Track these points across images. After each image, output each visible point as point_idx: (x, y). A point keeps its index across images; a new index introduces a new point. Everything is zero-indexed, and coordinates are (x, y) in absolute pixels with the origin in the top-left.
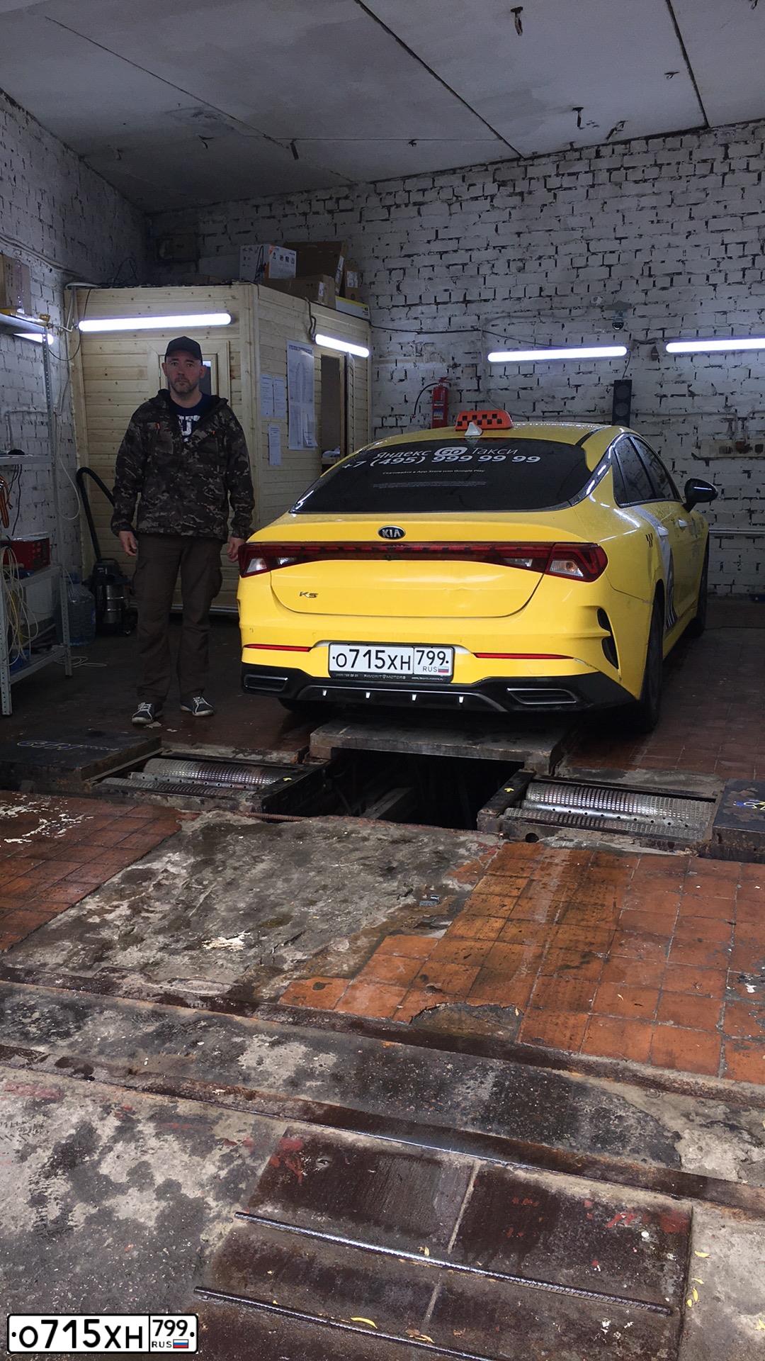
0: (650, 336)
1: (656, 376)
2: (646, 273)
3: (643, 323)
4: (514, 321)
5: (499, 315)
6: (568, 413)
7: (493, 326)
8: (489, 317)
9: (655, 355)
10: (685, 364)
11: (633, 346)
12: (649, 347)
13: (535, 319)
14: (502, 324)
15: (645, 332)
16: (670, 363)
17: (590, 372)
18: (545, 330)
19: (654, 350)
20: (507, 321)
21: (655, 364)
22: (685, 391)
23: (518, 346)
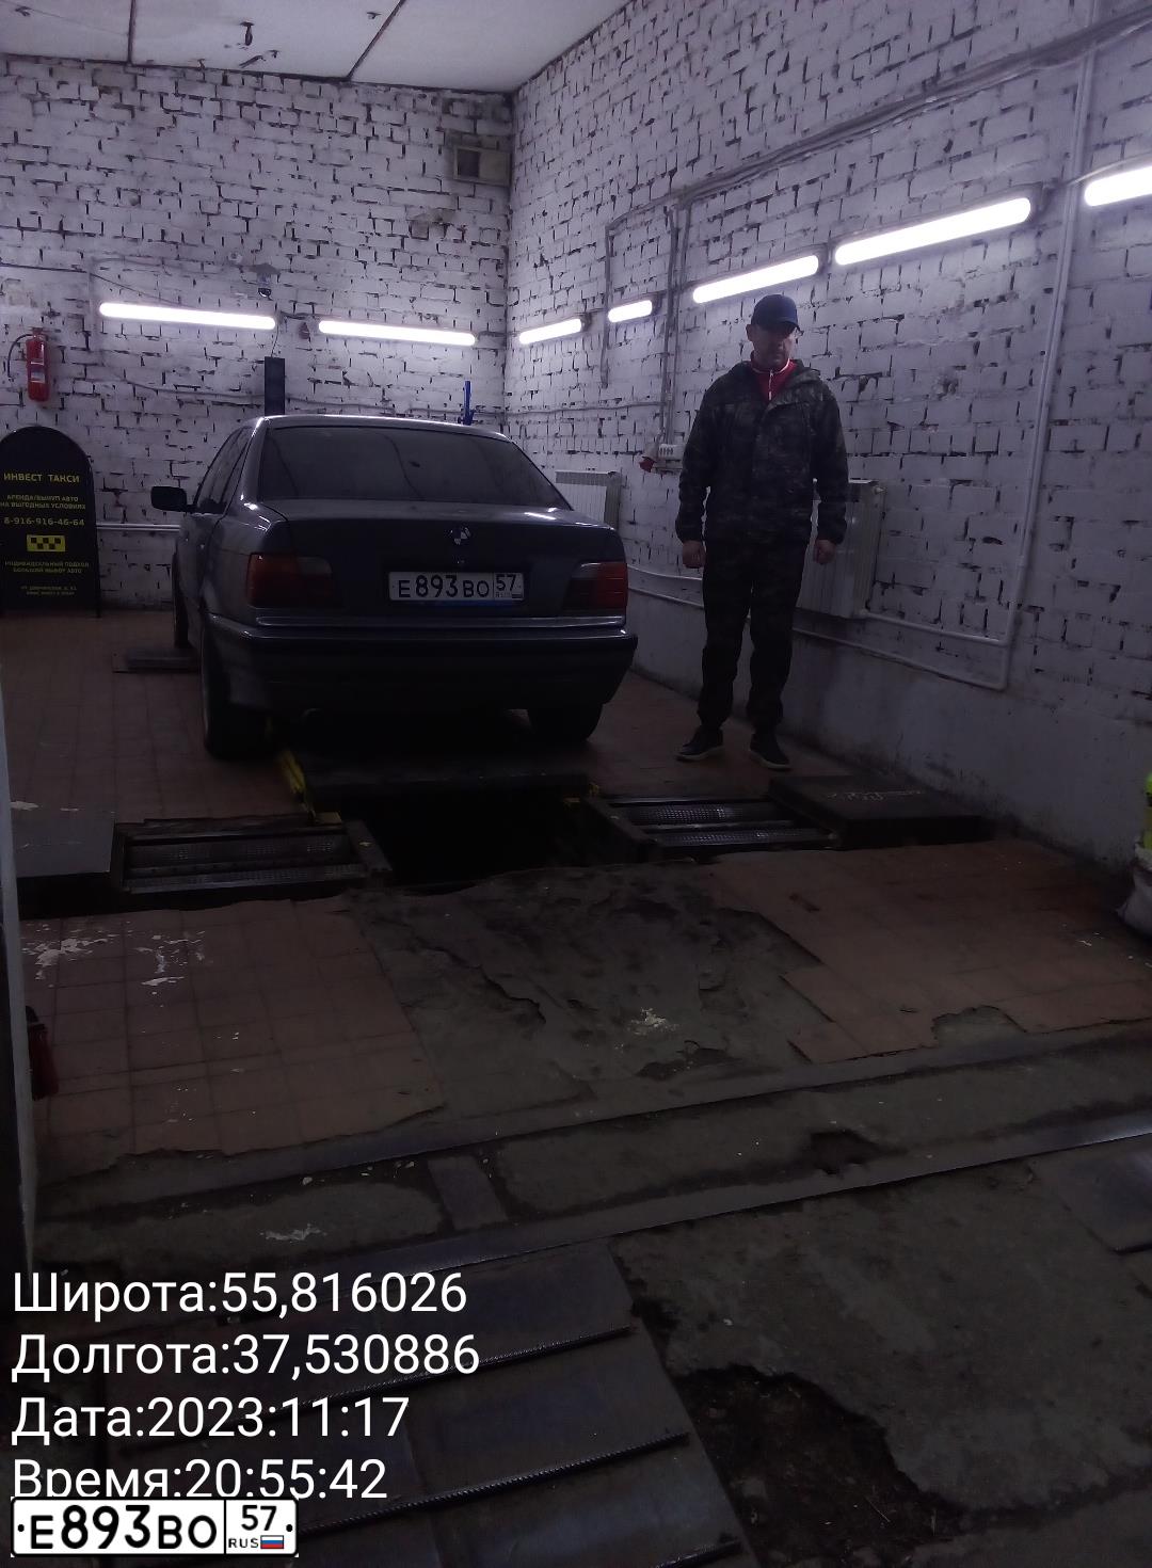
0: (299, 309)
1: (308, 358)
2: (290, 235)
4: (132, 267)
5: (108, 256)
6: (207, 390)
7: (102, 269)
8: (97, 256)
9: (305, 333)
10: (338, 347)
11: (282, 317)
14: (114, 269)
15: (292, 304)
16: (322, 344)
17: (231, 344)
19: (304, 326)
21: (306, 344)
22: (340, 379)
23: (138, 298)
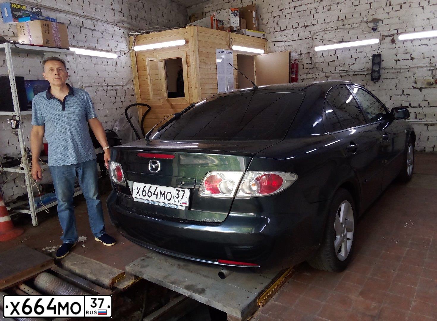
0: (391, 33)
1: (394, 51)
2: (388, 4)
3: (388, 27)
4: (326, 32)
5: (319, 31)
6: (351, 71)
7: (317, 35)
8: (315, 31)
9: (393, 42)
10: (408, 45)
11: (383, 38)
12: (391, 38)
13: (336, 31)
14: (321, 34)
15: (388, 31)
16: (401, 45)
17: (362, 52)
18: (341, 34)
19: (393, 39)
20: (323, 32)
21: (394, 46)
22: (409, 57)
23: (328, 43)
